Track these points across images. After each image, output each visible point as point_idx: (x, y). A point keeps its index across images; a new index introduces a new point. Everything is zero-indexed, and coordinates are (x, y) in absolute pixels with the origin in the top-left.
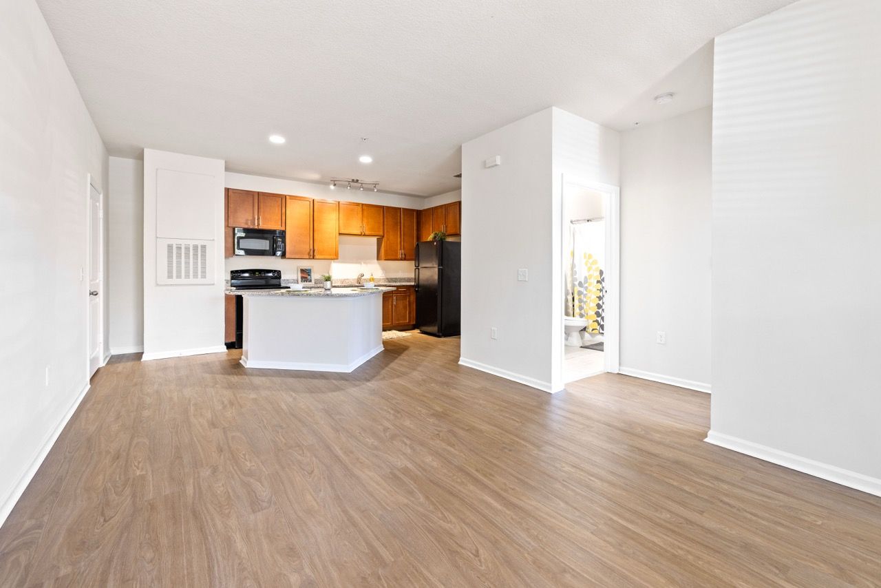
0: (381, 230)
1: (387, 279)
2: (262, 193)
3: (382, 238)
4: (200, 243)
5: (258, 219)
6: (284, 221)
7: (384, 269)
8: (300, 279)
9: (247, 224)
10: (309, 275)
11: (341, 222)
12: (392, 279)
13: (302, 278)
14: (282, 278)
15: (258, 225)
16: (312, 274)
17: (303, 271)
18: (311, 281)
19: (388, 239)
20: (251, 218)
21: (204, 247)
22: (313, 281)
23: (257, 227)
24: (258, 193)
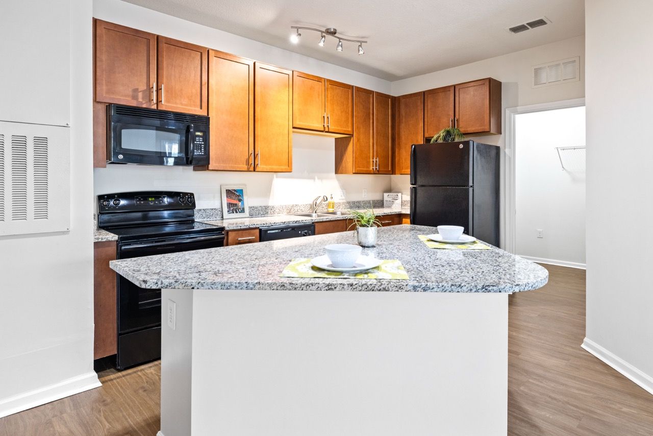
0: (350, 125)
1: (349, 203)
2: (166, 38)
3: (350, 138)
4: (30, 133)
5: (158, 90)
6: (205, 98)
7: (344, 188)
8: (225, 209)
9: (135, 97)
10: (240, 200)
11: (296, 107)
12: (354, 203)
13: (230, 205)
14: (197, 207)
15: (158, 102)
16: (245, 198)
17: (229, 193)
18: (243, 211)
19: (358, 140)
20: (143, 87)
21: (41, 142)
22: (247, 210)
23: (154, 107)
24: (158, 37)
